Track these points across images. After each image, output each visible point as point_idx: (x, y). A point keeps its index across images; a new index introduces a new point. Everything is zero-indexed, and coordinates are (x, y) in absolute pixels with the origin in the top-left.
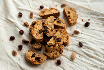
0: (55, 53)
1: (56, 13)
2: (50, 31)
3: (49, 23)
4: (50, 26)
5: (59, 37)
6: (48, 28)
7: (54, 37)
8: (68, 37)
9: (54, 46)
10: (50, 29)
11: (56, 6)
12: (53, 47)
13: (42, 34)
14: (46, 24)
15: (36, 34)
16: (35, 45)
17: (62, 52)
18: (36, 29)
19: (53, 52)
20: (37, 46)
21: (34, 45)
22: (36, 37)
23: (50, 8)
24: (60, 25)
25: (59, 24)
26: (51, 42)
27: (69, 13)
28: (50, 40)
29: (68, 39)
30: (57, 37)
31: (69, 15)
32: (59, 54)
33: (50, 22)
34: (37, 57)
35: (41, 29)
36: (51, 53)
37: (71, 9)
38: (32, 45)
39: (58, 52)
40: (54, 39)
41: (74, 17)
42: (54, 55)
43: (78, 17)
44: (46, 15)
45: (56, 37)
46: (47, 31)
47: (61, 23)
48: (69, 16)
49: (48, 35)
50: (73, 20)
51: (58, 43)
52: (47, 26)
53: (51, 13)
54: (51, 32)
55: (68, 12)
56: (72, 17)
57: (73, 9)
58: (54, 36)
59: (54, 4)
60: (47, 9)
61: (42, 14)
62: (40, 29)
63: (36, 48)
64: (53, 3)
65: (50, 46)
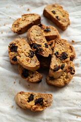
0: (65, 76)
1: (36, 19)
2: (44, 48)
3: (37, 38)
4: (41, 40)
5: (63, 51)
6: (40, 46)
7: (55, 54)
8: (70, 47)
9: (62, 67)
10: (43, 44)
11: (28, 10)
12: (62, 69)
13: (35, 57)
14: (33, 40)
15: (28, 61)
16: (32, 77)
17: (74, 71)
18: (23, 54)
19: (62, 77)
20: (35, 78)
21: (29, 77)
22: (29, 66)
23: (22, 16)
24: (51, 35)
25: (48, 34)
26: (55, 62)
27: (54, 12)
28: (52, 60)
29: (72, 49)
30: (60, 53)
31: (56, 15)
32: (71, 76)
33: (37, 36)
34: (36, 100)
35: (30, 51)
36: (59, 79)
37: (54, 6)
38: (27, 79)
39: (69, 73)
40: (57, 57)
41: (64, 16)
42: (66, 80)
43: (69, 14)
44: (24, 28)
45: (58, 54)
46: (41, 50)
47: (51, 30)
48: (57, 17)
49: (44, 56)
50: (66, 21)
51: (66, 60)
52: (36, 42)
53: (29, 23)
54: (47, 49)
55: (52, 12)
56: (61, 16)
57: (56, 5)
58: (55, 52)
59: (24, 9)
60: (19, 19)
61: (16, 29)
62: (28, 51)
63: (34, 81)
64: (22, 7)
65: (57, 70)
